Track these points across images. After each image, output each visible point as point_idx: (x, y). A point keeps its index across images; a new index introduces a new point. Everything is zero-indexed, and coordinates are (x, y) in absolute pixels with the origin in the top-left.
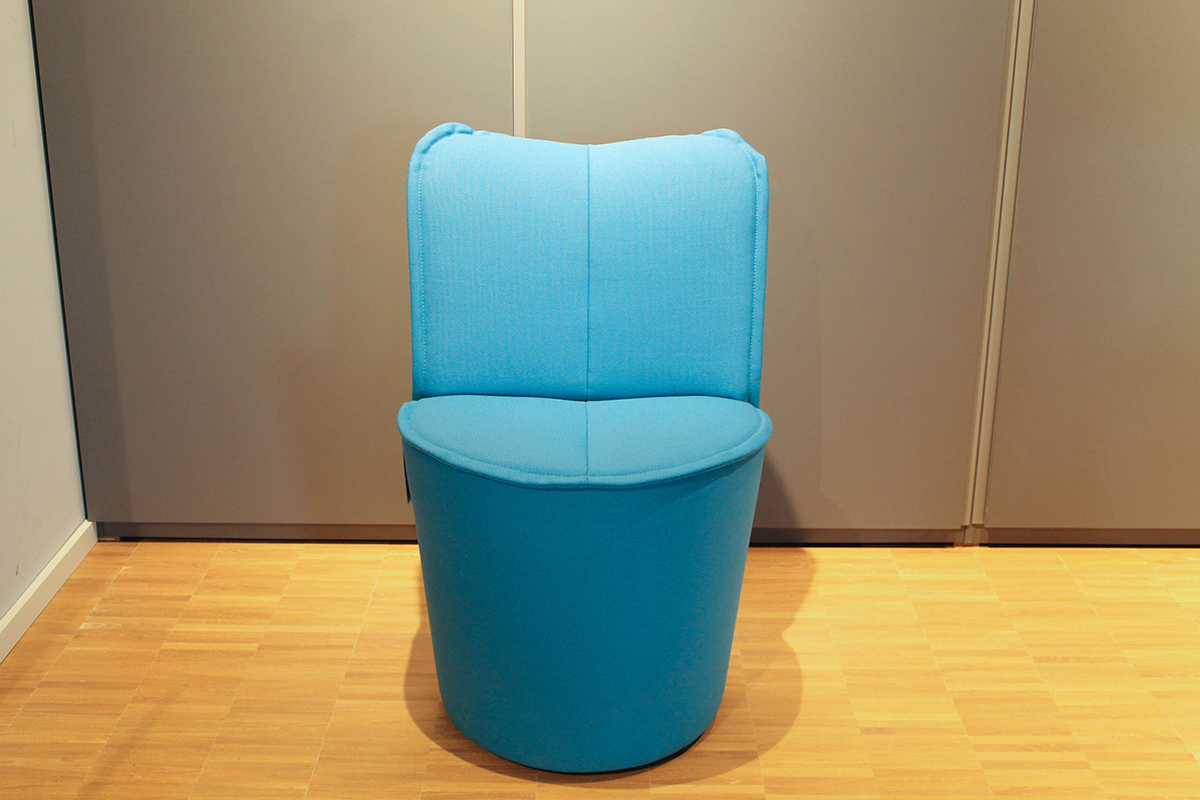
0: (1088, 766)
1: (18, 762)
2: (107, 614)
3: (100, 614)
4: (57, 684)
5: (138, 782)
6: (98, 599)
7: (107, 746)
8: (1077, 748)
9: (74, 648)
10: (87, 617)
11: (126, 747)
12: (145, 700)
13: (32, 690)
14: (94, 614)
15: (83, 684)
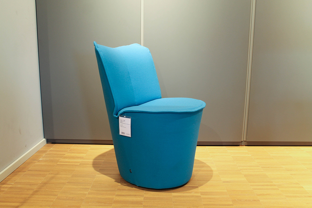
0: (278, 189)
1: (19, 186)
2: (46, 157)
3: (44, 157)
4: (31, 170)
5: (47, 191)
6: (45, 154)
7: (41, 183)
8: (275, 185)
9: (37, 163)
10: (41, 158)
11: (45, 184)
12: (52, 174)
13: (26, 171)
14: (43, 157)
15: (38, 170)
